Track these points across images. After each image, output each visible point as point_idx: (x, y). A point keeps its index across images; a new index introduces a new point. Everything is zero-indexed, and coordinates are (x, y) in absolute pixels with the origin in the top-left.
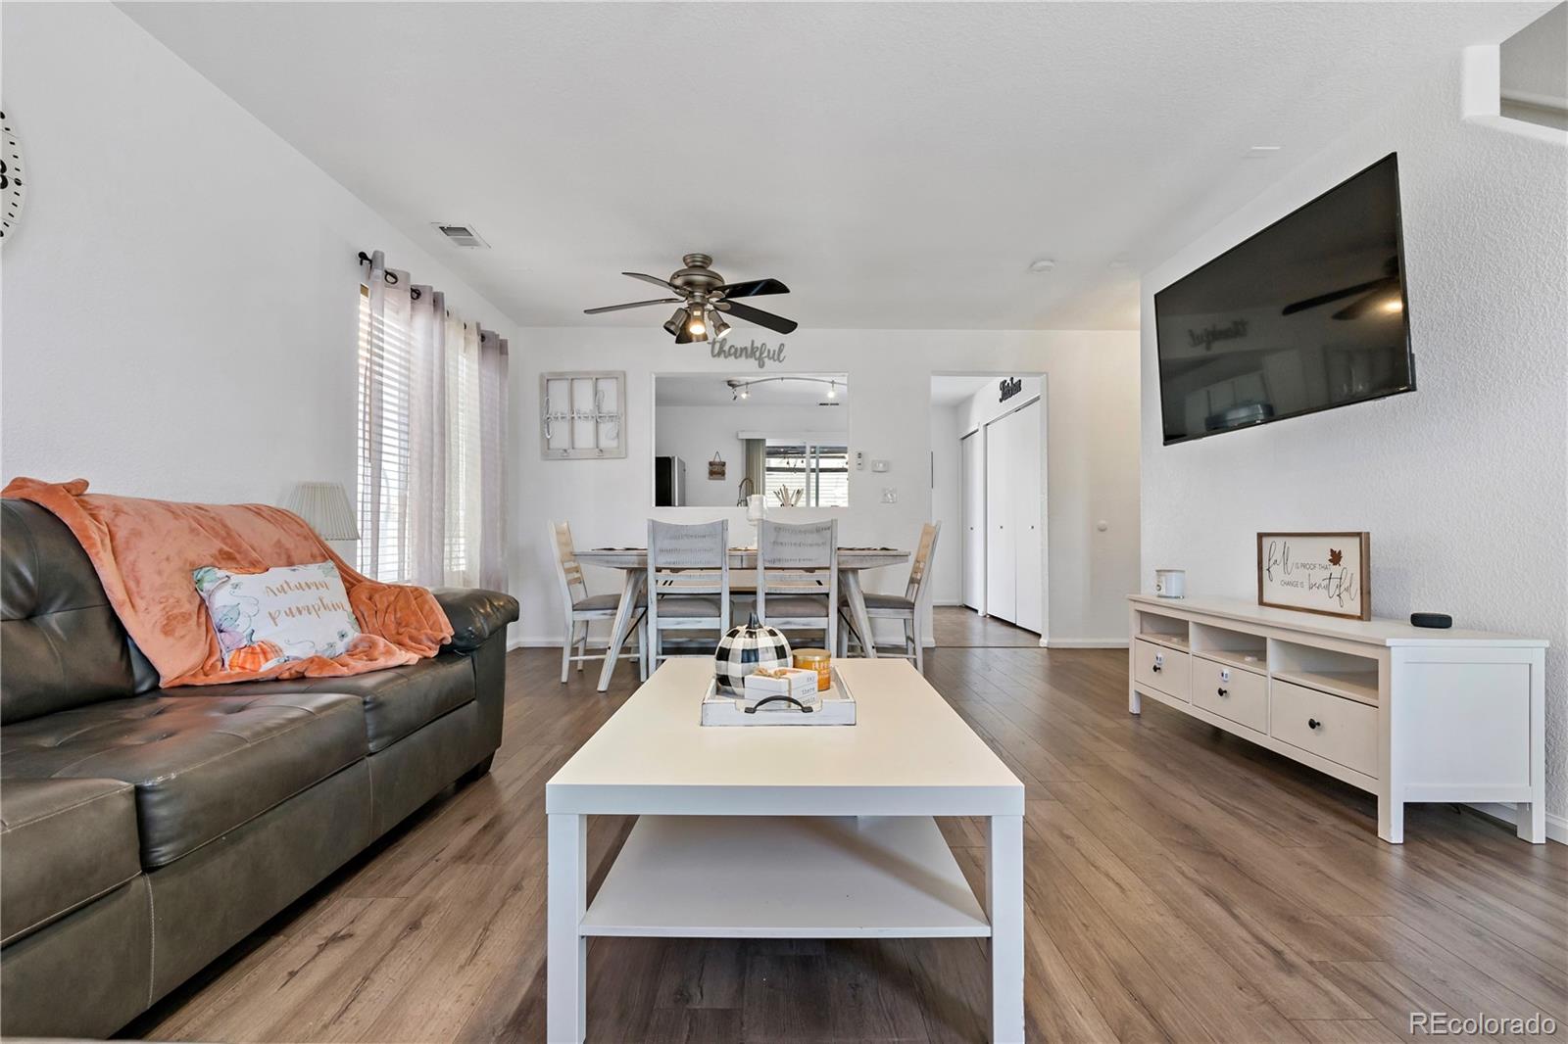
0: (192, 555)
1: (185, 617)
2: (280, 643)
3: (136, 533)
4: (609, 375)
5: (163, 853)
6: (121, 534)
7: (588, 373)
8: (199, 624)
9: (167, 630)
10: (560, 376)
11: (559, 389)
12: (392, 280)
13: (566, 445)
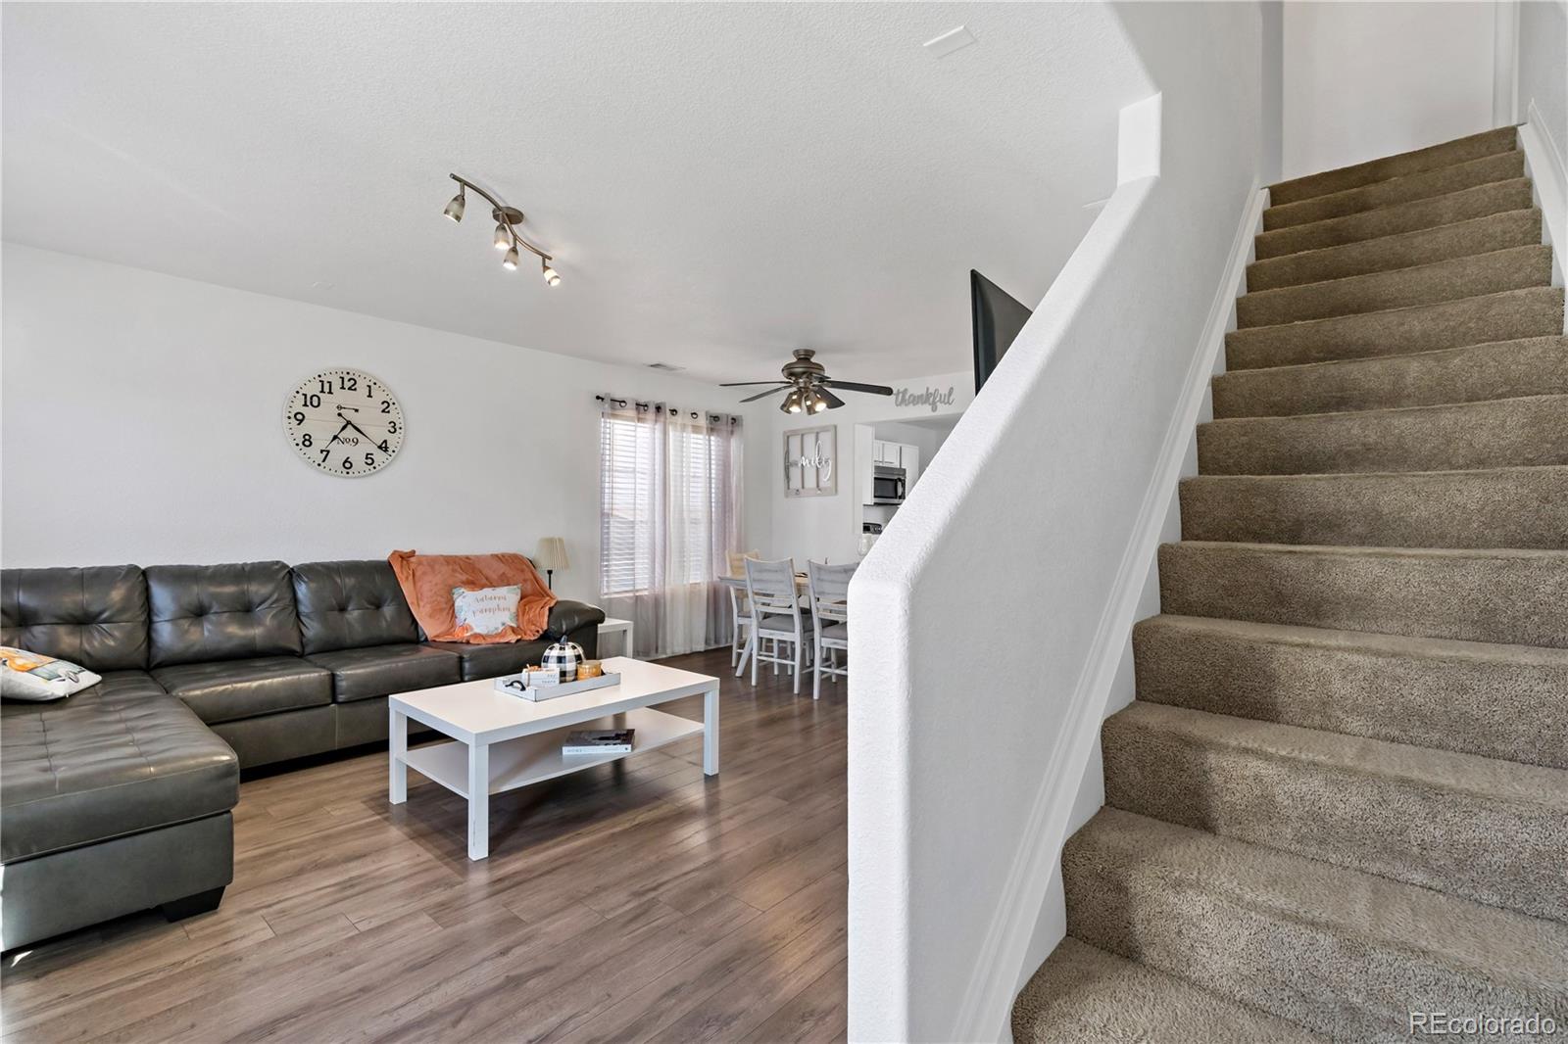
0: (451, 582)
1: (442, 610)
2: (474, 626)
3: (424, 573)
4: (825, 429)
5: (341, 698)
6: (418, 574)
7: (812, 428)
8: (448, 614)
9: (431, 616)
10: (794, 433)
11: (795, 442)
12: (623, 404)
13: (799, 486)
